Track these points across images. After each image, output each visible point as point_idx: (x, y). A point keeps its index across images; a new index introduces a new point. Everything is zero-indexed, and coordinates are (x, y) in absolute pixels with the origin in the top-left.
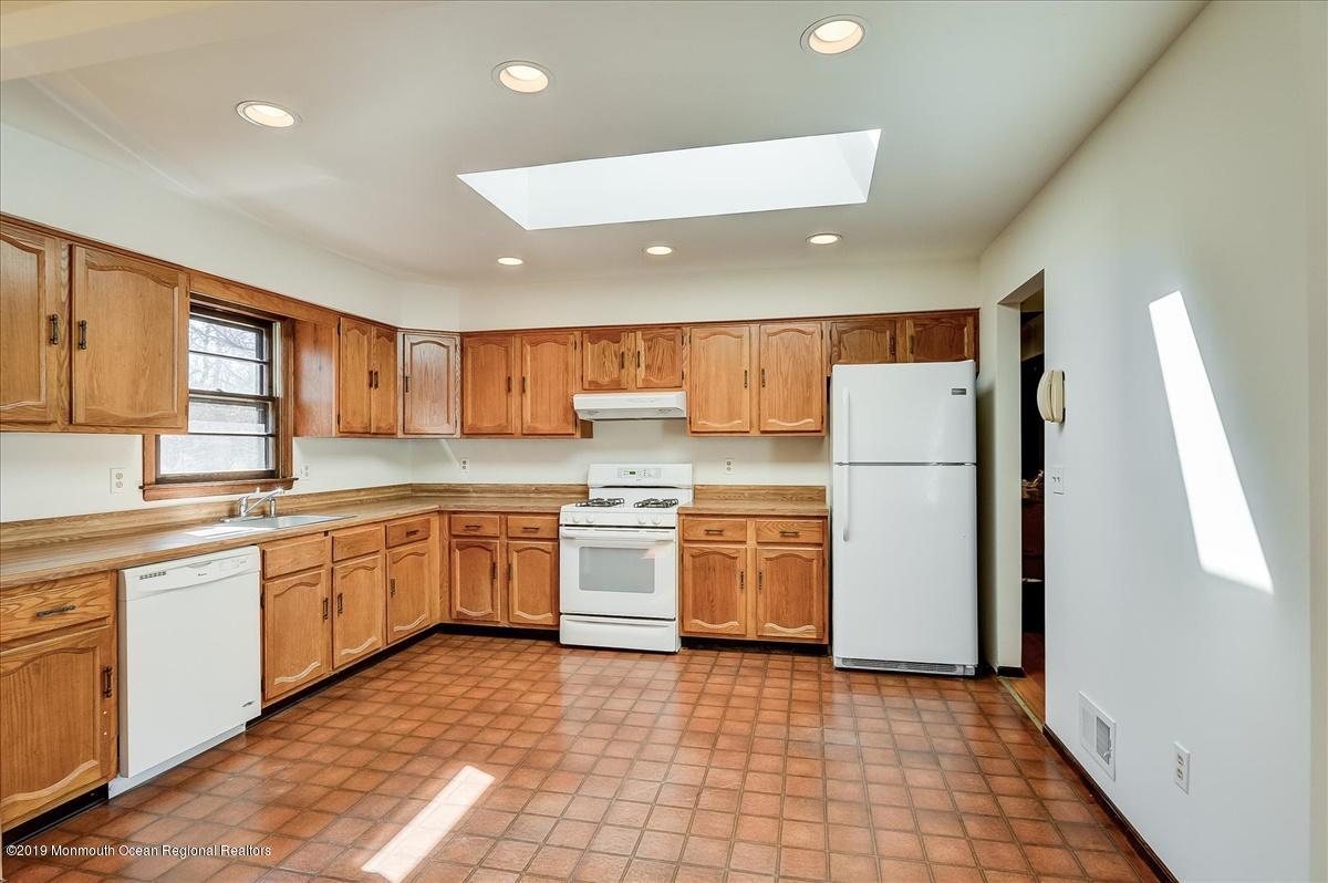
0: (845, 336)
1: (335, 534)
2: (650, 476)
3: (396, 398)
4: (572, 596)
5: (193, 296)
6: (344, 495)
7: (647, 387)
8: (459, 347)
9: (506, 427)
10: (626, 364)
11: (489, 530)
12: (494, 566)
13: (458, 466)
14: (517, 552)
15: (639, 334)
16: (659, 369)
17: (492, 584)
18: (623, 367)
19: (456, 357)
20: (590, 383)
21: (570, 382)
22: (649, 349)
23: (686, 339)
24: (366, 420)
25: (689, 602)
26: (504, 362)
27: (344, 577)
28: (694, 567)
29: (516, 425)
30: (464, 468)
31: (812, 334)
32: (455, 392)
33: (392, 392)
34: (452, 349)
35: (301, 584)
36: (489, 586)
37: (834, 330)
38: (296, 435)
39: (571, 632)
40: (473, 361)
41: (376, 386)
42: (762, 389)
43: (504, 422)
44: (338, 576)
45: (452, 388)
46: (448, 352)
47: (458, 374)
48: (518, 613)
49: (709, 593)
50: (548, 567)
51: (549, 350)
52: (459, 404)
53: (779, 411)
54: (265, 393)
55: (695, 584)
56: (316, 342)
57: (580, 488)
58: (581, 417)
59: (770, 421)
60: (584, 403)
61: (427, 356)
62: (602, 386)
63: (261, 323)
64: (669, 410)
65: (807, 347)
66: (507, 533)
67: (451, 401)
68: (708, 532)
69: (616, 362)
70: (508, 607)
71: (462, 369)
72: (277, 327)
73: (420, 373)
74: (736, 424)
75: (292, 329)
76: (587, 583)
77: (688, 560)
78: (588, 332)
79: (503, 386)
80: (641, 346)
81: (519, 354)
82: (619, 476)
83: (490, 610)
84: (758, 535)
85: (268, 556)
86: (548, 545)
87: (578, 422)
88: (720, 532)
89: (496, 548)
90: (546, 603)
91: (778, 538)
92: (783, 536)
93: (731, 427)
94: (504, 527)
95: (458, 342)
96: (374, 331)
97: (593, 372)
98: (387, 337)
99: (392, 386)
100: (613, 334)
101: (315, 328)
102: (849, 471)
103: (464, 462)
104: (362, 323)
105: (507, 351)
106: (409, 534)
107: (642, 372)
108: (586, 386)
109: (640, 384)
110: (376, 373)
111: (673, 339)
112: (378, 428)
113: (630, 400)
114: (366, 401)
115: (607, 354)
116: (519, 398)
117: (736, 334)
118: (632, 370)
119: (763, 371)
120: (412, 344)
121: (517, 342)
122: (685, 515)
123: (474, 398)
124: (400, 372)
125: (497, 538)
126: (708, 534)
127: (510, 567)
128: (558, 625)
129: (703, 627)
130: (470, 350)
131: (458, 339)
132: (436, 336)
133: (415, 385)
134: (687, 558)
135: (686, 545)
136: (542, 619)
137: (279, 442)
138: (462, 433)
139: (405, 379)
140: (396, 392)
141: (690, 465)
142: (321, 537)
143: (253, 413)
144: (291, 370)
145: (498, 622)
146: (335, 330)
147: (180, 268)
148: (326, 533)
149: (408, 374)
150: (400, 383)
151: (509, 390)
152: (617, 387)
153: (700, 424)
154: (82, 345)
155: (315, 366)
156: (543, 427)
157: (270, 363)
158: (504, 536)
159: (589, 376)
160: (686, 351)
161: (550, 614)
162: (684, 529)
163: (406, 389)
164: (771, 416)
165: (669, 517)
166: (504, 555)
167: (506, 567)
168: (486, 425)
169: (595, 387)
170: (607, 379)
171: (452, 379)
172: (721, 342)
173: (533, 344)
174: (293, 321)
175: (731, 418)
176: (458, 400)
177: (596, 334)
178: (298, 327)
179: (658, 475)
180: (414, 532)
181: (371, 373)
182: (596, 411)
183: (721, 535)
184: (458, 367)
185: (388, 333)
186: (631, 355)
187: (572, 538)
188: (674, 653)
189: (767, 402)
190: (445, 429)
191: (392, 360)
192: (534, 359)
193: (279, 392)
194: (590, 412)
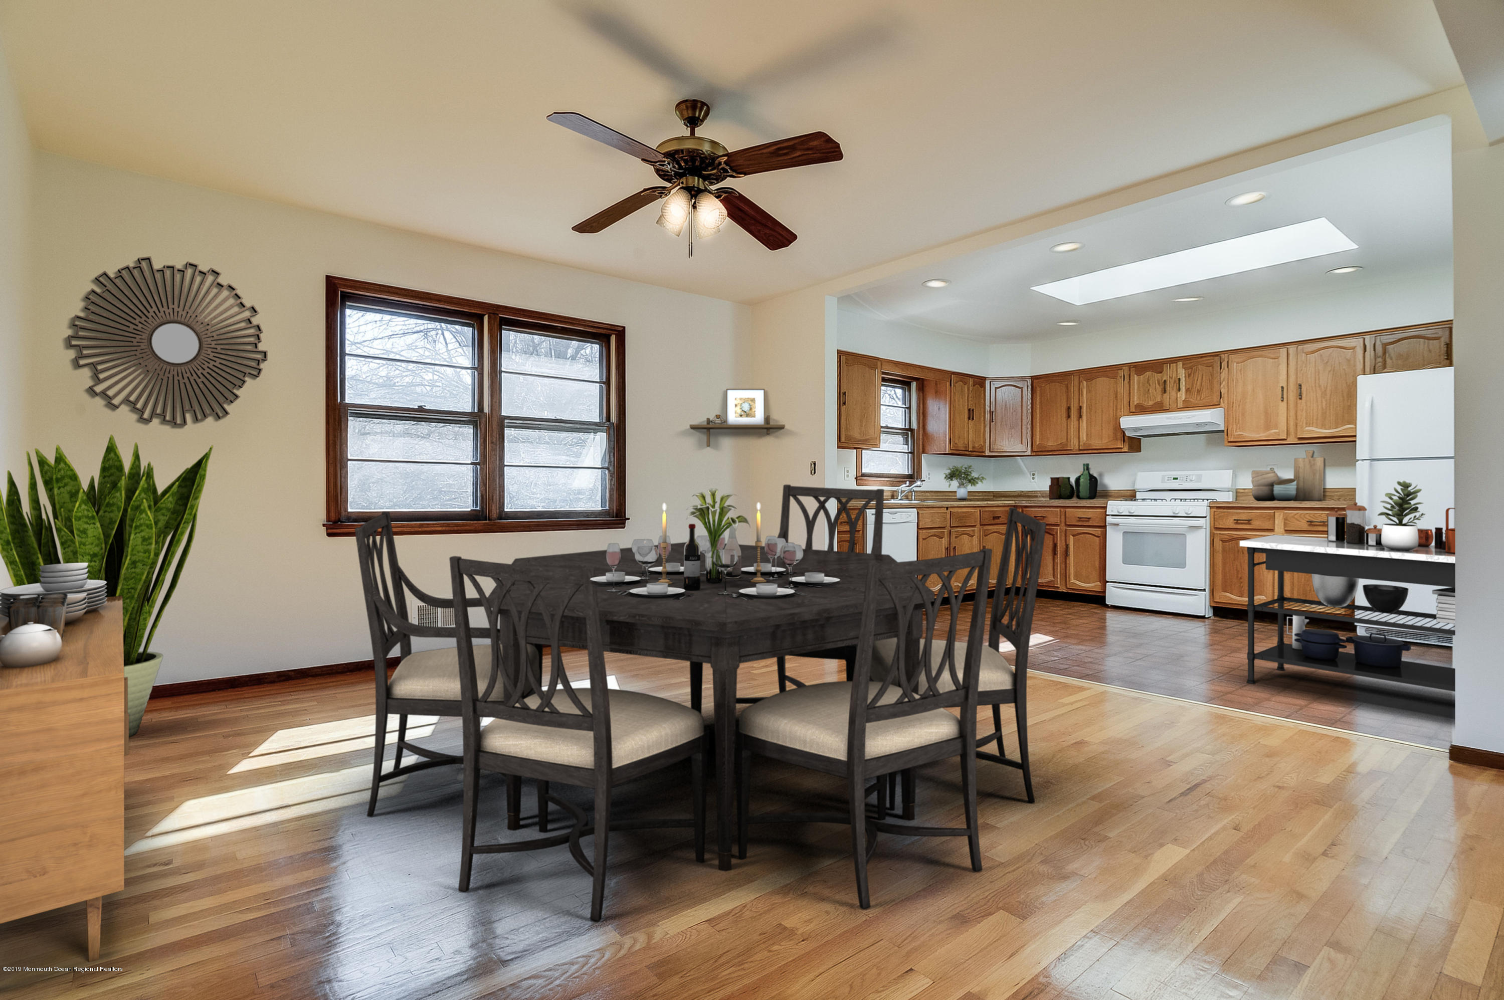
0: (1390, 347)
1: (952, 510)
2: (1191, 481)
3: (985, 427)
4: (1116, 568)
5: (883, 373)
6: (951, 494)
7: (1188, 406)
8: (1030, 387)
9: (1067, 445)
10: (1168, 389)
11: (1052, 520)
12: (1055, 546)
13: (1030, 477)
14: (1073, 536)
15: (1180, 364)
16: (1198, 391)
17: (1054, 560)
18: (1165, 391)
19: (1028, 394)
20: (1137, 406)
21: (1119, 407)
22: (1189, 375)
23: (1224, 364)
24: (966, 442)
25: (1219, 577)
26: (1065, 397)
27: (956, 537)
28: (1224, 550)
29: (1074, 444)
30: (1033, 479)
31: (1353, 348)
32: (1027, 419)
33: (982, 425)
34: (1025, 389)
35: (935, 535)
36: (1051, 561)
37: (1378, 344)
38: (924, 452)
39: (1114, 595)
40: (1041, 396)
41: (973, 419)
42: (1299, 401)
43: (1064, 440)
44: (953, 536)
45: (1024, 418)
46: (1022, 392)
47: (1029, 407)
48: (1073, 581)
49: (1238, 572)
50: (1097, 548)
51: (1102, 383)
52: (1030, 429)
53: (1317, 419)
54: (907, 427)
55: (1224, 564)
56: (936, 392)
57: (1129, 493)
58: (1128, 434)
59: (1307, 428)
60: (1130, 423)
61: (1006, 396)
62: (1146, 408)
63: (905, 383)
64: (1206, 424)
65: (1349, 361)
66: (1065, 523)
67: (1024, 427)
68: (1237, 521)
69: (1159, 389)
70: (1065, 576)
71: (1032, 404)
72: (914, 385)
73: (1002, 408)
74: (1272, 433)
75: (922, 386)
76: (1128, 560)
77: (1218, 545)
78: (1135, 367)
79: (1064, 415)
80: (1182, 373)
81: (1076, 389)
82: (1163, 481)
83: (1052, 578)
84: (1285, 525)
85: (920, 515)
86: (1098, 531)
87: (1126, 438)
88: (1249, 522)
89: (1057, 533)
90: (1095, 574)
91: (1305, 527)
92: (1310, 525)
93: (1269, 436)
94: (1063, 517)
95: (1029, 384)
96: (971, 381)
97: (1139, 398)
98: (979, 385)
99: (982, 419)
100: (1157, 366)
101: (936, 384)
102: (1371, 465)
103: (1033, 475)
104: (963, 377)
105: (1067, 387)
106: (995, 518)
107: (1182, 395)
108: (1133, 409)
109: (1180, 405)
110: (973, 410)
111: (1211, 365)
112: (973, 447)
113: (1168, 418)
114: (966, 429)
115: (1151, 382)
116: (1076, 423)
117: (1273, 356)
118: (1173, 393)
119: (1300, 385)
120: (996, 388)
121: (1075, 380)
122: (1217, 508)
123: (1041, 423)
124: (987, 408)
125: (1058, 525)
126: (1237, 523)
127: (1067, 546)
128: (1105, 592)
129: (1231, 599)
130: (1038, 389)
131: (1029, 382)
132: (1012, 381)
133: (999, 416)
134: (1217, 541)
135: (1215, 532)
136: (1092, 586)
137: (915, 456)
138: (1032, 451)
139: (991, 413)
140: (984, 423)
141: (1231, 471)
142: (944, 510)
143: (900, 439)
144: (921, 411)
145: (1058, 588)
146: (948, 384)
147: (877, 359)
148: (947, 508)
149: (993, 409)
150: (988, 416)
151: (1069, 416)
152: (1159, 408)
153: (1236, 433)
154: (844, 403)
155: (936, 408)
156: (1097, 443)
157: (909, 408)
158: (1063, 524)
159: (1136, 400)
160: (1224, 374)
161: (1099, 583)
162: (1214, 519)
163: (991, 420)
164: (1308, 424)
165: (1202, 509)
166: (1063, 538)
167: (1064, 547)
168: (1051, 444)
169: (1141, 410)
170: (1151, 403)
171: (1024, 408)
172: (1257, 365)
173: (1088, 380)
174: (923, 379)
175: (1267, 427)
176: (1029, 427)
177: (1140, 368)
178: (925, 383)
179: (1199, 479)
180: (998, 518)
181: (969, 410)
182: (1140, 429)
183: (1250, 524)
184: (1029, 402)
185: (980, 381)
186: (1172, 381)
187: (1117, 525)
188: (1203, 617)
189: (1304, 414)
190: (1018, 448)
191: (982, 401)
192: (1089, 391)
193: (914, 426)
194: (1135, 429)
